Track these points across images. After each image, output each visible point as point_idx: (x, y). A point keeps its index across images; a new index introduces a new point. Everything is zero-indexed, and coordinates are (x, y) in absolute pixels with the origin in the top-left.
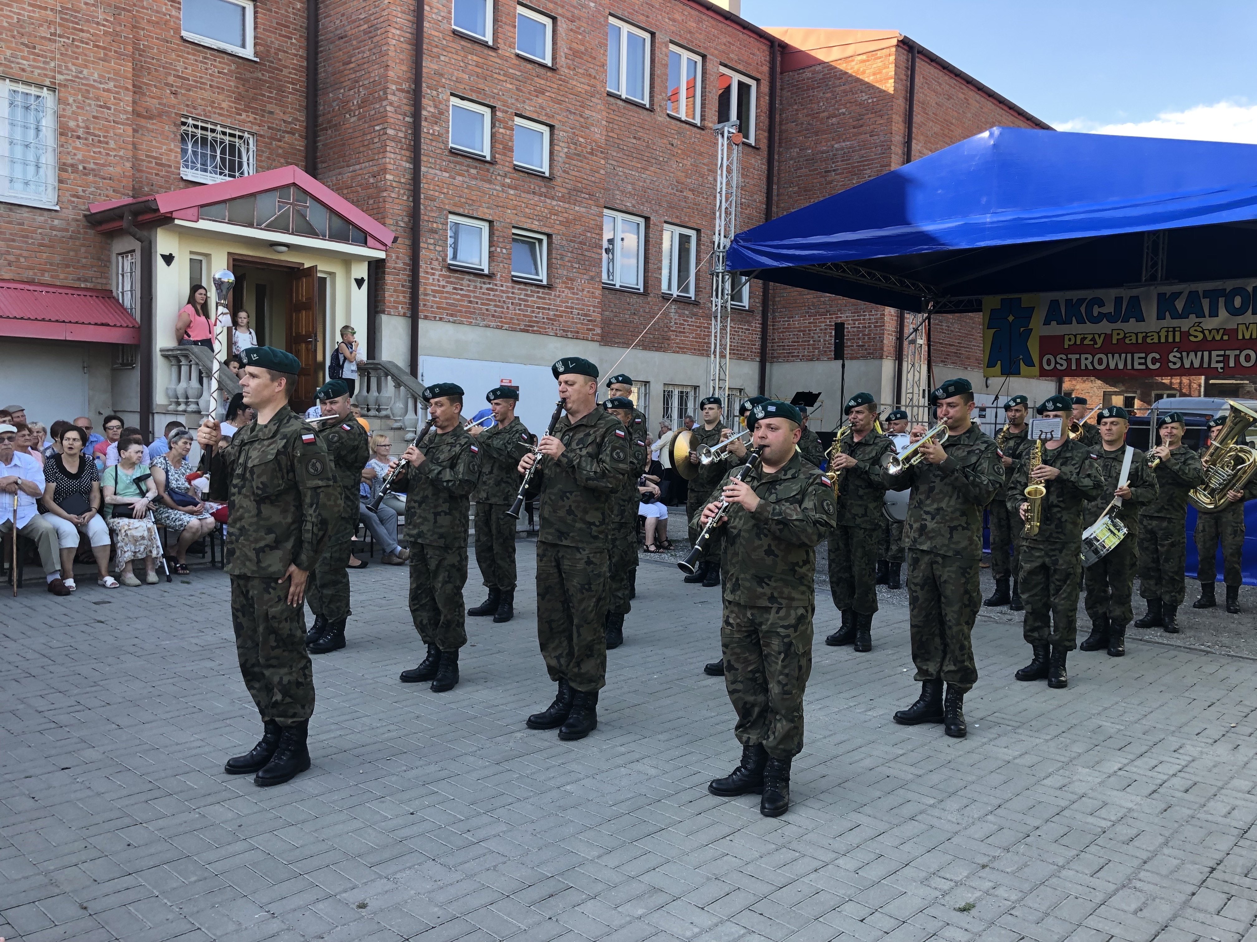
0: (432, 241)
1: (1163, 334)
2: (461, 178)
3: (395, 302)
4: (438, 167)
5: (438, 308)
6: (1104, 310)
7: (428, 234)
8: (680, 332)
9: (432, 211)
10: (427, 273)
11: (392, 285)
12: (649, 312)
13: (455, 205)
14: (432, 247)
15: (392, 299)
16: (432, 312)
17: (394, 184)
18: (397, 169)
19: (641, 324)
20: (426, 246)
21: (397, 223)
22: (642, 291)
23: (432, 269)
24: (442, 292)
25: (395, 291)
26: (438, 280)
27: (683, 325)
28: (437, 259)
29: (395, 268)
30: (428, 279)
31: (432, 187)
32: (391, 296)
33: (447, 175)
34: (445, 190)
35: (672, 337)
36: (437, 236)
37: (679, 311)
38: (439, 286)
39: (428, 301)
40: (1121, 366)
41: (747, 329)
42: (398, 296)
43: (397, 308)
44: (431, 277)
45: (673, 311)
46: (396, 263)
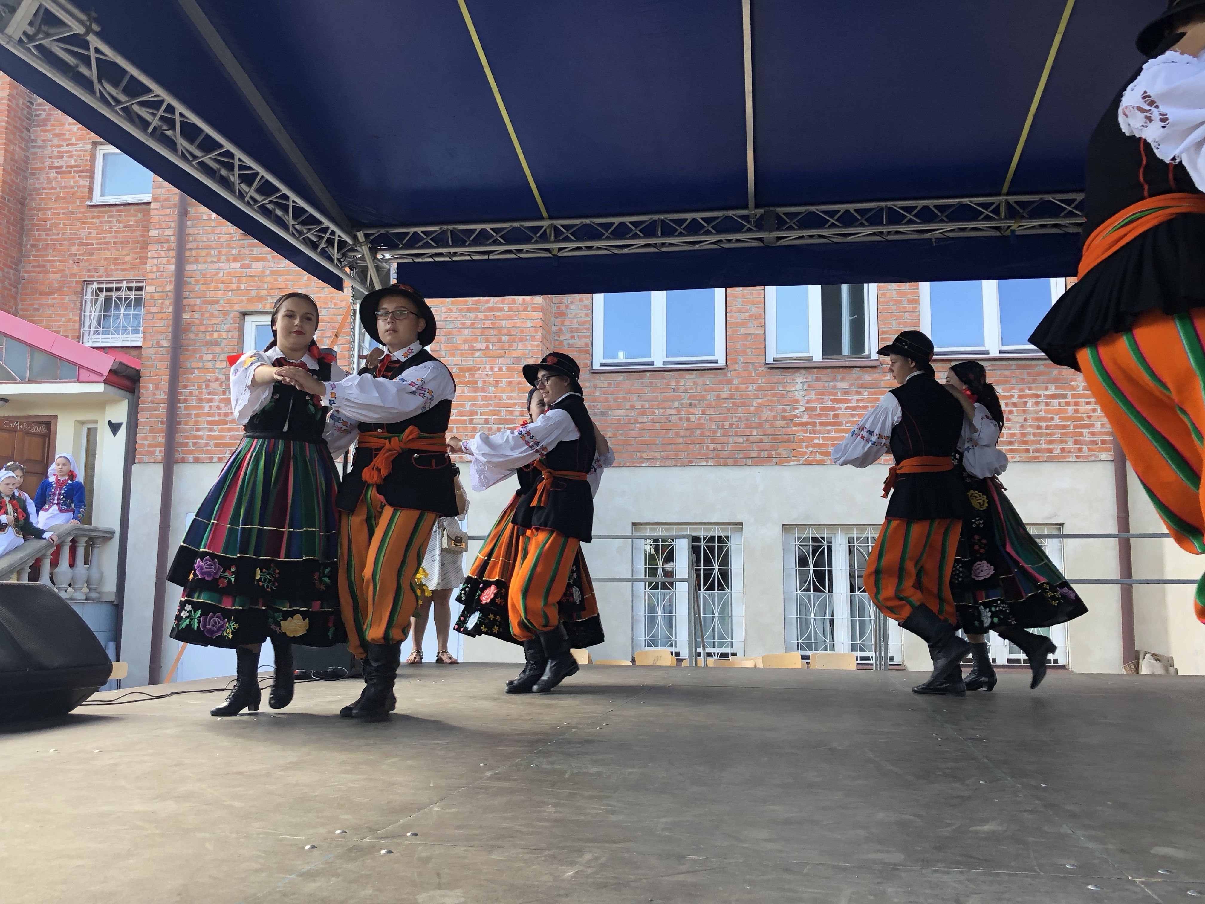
0: (210, 357)
2: (260, 265)
3: (150, 445)
4: (223, 258)
5: (216, 445)
7: (204, 349)
8: (822, 424)
9: (212, 315)
10: (201, 400)
11: (146, 423)
12: (731, 397)
13: (250, 301)
14: (210, 365)
15: (146, 443)
16: (208, 453)
17: (156, 296)
18: (161, 276)
19: (711, 420)
20: (200, 365)
21: (158, 343)
22: (722, 363)
23: (209, 393)
24: (225, 422)
25: (151, 431)
26: (218, 407)
27: (832, 409)
28: (217, 380)
29: (152, 402)
30: (202, 408)
31: (213, 285)
32: (145, 438)
33: (238, 265)
34: (234, 286)
35: (801, 435)
36: (217, 349)
37: (820, 385)
38: (219, 415)
39: (201, 437)
41: (1053, 397)
42: (154, 438)
43: (152, 453)
44: (207, 405)
45: (799, 387)
46: (154, 395)
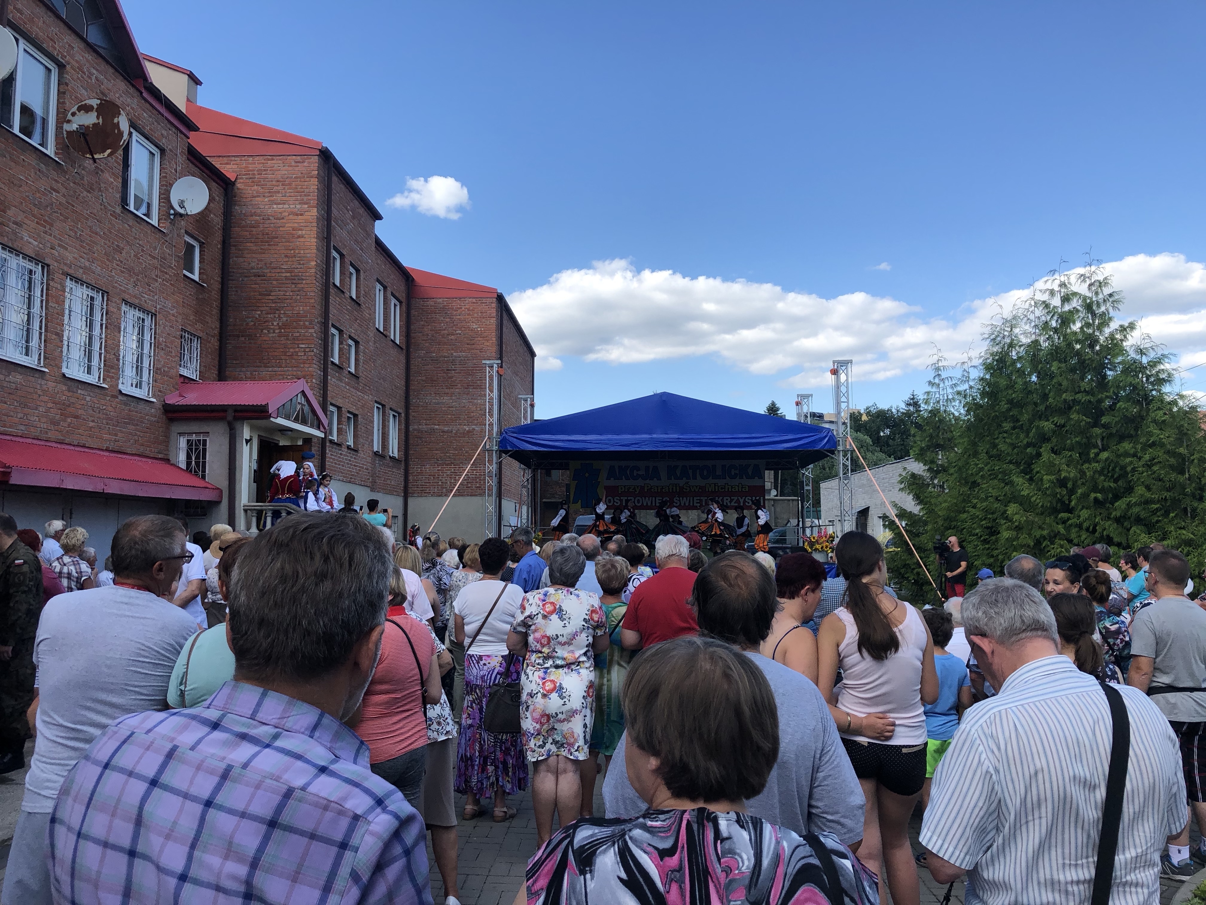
1: (671, 487)
6: (640, 473)
13: (331, 398)
17: (316, 385)
18: (316, 375)
33: (330, 378)
40: (649, 504)
41: (398, 473)
